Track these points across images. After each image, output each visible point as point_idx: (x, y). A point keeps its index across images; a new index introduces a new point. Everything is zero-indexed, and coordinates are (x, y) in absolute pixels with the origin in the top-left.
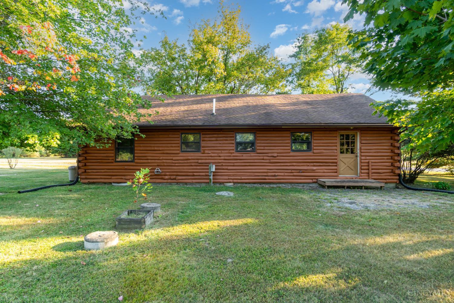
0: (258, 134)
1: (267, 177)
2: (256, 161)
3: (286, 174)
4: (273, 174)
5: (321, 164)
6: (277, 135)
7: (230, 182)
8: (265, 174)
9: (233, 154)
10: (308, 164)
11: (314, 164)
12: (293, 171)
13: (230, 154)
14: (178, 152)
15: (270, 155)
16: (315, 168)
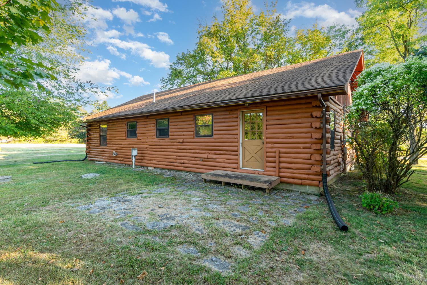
0: (171, 119)
1: (175, 164)
2: (169, 147)
3: (191, 162)
4: (182, 161)
5: (222, 152)
6: (184, 120)
7: (152, 167)
8: (174, 161)
9: (154, 140)
10: (209, 152)
11: (215, 152)
12: (196, 159)
13: (152, 140)
14: (124, 138)
15: (178, 140)
16: (215, 156)
